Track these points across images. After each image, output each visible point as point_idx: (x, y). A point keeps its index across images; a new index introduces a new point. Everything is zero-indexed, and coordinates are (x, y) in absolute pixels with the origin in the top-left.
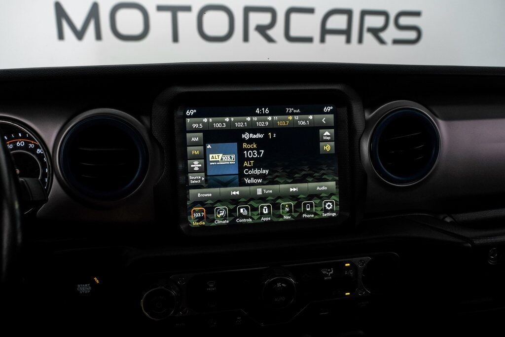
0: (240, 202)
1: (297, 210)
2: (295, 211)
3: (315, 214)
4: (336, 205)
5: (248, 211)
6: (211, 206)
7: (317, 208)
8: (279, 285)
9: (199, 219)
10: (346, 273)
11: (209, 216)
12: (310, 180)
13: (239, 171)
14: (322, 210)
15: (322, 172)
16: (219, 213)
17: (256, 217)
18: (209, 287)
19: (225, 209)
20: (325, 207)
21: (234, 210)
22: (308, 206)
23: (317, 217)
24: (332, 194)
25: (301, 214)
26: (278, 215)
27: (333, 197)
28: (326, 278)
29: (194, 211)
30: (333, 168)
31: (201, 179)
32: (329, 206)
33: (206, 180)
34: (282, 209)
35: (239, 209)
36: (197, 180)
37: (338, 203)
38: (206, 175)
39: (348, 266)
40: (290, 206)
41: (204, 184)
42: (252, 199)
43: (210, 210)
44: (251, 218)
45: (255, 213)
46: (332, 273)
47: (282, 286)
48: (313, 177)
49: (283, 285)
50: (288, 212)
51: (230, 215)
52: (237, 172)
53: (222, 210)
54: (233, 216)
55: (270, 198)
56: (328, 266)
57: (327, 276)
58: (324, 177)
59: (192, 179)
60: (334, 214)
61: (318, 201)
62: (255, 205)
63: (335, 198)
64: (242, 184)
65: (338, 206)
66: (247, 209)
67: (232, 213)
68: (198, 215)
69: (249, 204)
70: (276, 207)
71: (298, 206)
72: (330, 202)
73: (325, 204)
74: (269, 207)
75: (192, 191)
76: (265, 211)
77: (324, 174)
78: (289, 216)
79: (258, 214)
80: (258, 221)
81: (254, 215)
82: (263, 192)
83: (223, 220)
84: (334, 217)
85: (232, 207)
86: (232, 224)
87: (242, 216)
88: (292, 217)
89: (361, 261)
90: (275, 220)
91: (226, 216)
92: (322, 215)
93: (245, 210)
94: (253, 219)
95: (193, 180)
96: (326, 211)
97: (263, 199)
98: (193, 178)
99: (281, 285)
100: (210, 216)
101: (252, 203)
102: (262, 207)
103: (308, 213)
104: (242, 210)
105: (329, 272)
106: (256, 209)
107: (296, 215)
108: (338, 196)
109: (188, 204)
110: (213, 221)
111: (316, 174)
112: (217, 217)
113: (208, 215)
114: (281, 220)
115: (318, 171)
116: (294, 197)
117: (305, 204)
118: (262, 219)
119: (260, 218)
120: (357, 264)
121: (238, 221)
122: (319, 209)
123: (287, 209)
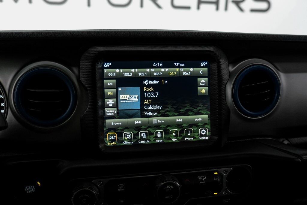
0: (142, 129)
1: (181, 134)
2: (180, 136)
3: (194, 137)
4: (209, 131)
5: (147, 135)
6: (121, 131)
7: (195, 134)
8: (168, 187)
9: (112, 141)
10: (215, 179)
11: (119, 138)
12: (191, 113)
13: (141, 107)
14: (198, 135)
15: (199, 108)
16: (126, 136)
17: (152, 140)
18: (119, 188)
19: (131, 133)
20: (201, 133)
21: (137, 134)
22: (189, 132)
23: (195, 140)
24: (206, 124)
25: (184, 137)
26: (168, 138)
27: (206, 126)
28: (201, 183)
29: (109, 134)
30: (207, 106)
31: (114, 113)
32: (204, 132)
33: (118, 113)
34: (171, 134)
35: (141, 133)
36: (111, 113)
37: (210, 130)
38: (118, 109)
39: (216, 174)
40: (176, 132)
41: (116, 116)
42: (150, 127)
43: (120, 135)
45: (152, 136)
46: (205, 179)
47: (170, 188)
48: (193, 112)
49: (171, 187)
50: (175, 136)
51: (134, 138)
52: (139, 108)
53: (129, 134)
54: (136, 139)
55: (162, 126)
56: (202, 174)
57: (202, 181)
58: (201, 111)
59: (107, 112)
60: (207, 138)
61: (196, 129)
62: (152, 131)
63: (208, 127)
64: (143, 116)
67: (135, 136)
68: (112, 138)
69: (147, 130)
70: (167, 132)
71: (182, 132)
72: (204, 129)
73: (201, 131)
74: (161, 132)
75: (107, 121)
76: (159, 135)
77: (200, 110)
78: (175, 139)
79: (154, 138)
80: (154, 142)
81: (151, 138)
82: (157, 122)
83: (129, 142)
84: (207, 140)
85: (135, 132)
86: (136, 145)
87: (142, 139)
88: (178, 139)
89: (225, 170)
90: (166, 141)
91: (131, 139)
92: (199, 138)
93: (145, 134)
94: (150, 141)
95: (109, 113)
96: (201, 136)
97: (157, 126)
98: (108, 111)
99: (170, 187)
100: (120, 139)
101: (150, 129)
102: (157, 133)
103: (189, 137)
104: (142, 135)
105: (203, 178)
106: (153, 134)
107: (180, 138)
108: (210, 125)
109: (105, 130)
110: (122, 142)
111: (195, 110)
112: (125, 139)
114: (170, 141)
115: (196, 107)
116: (179, 125)
117: (187, 131)
118: (157, 140)
119: (155, 140)
120: (223, 173)
121: (140, 142)
122: (197, 134)
123: (174, 134)
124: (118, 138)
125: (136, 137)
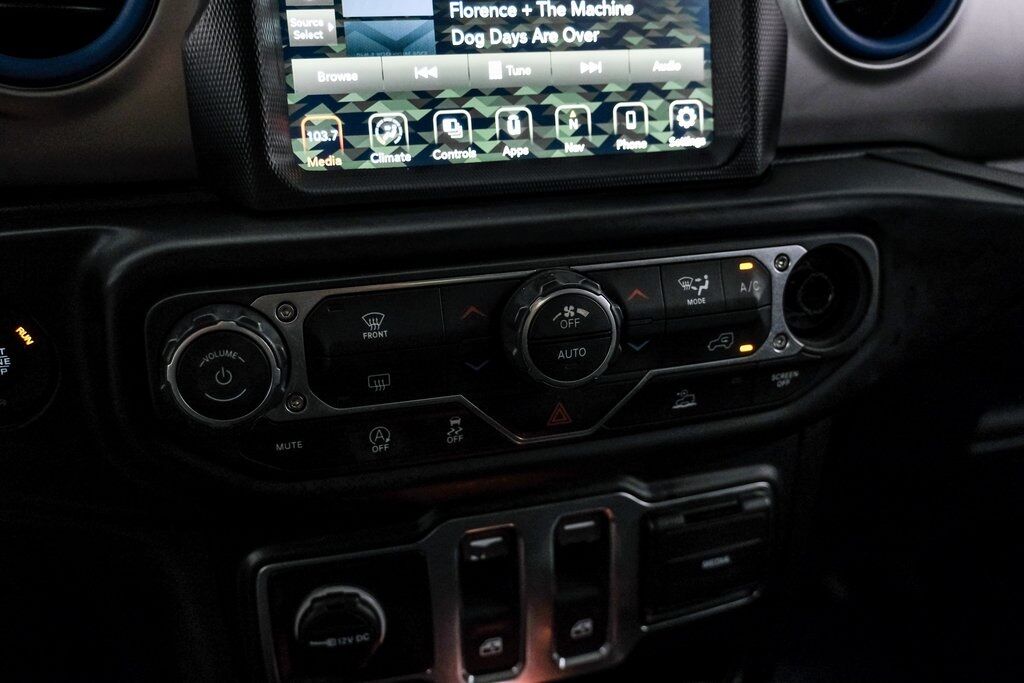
0: (443, 99)
1: (602, 126)
2: (597, 131)
3: (651, 140)
4: (707, 115)
5: (465, 128)
6: (358, 110)
7: (653, 123)
8: (569, 311)
9: (327, 149)
10: (743, 288)
11: (352, 139)
12: (635, 39)
13: (435, 7)
14: (667, 129)
15: (668, 19)
16: (381, 131)
17: (488, 146)
18: (368, 329)
19: (399, 119)
20: (676, 123)
21: (425, 124)
22: (631, 116)
23: (654, 148)
24: (693, 85)
25: (613, 139)
26: (547, 139)
27: (697, 92)
28: (690, 302)
29: (309, 123)
30: (696, 10)
31: (324, 29)
32: (688, 117)
33: (340, 32)
34: (561, 123)
35: (440, 118)
36: (313, 29)
37: (711, 110)
38: (339, 16)
39: (746, 272)
40: (582, 115)
41: (334, 45)
42: (475, 93)
43: (356, 123)
44: (474, 147)
45: (486, 133)
46: (706, 287)
47: (577, 315)
48: (643, 33)
49: (580, 311)
50: (576, 134)
51: (415, 139)
52: (430, 12)
53: (390, 123)
54: (424, 142)
55: (524, 91)
56: (696, 268)
57: (693, 295)
58: (673, 33)
59: (297, 28)
60: (700, 142)
61: (656, 103)
62: (486, 112)
63: (703, 97)
64: (444, 47)
65: (711, 120)
66: (462, 119)
67: (419, 128)
68: (322, 136)
69: (465, 106)
70: (544, 116)
71: (603, 115)
72: (691, 106)
73: (676, 112)
74: (522, 115)
75: (298, 65)
76: (514, 128)
77: (671, 26)
78: (580, 143)
79: (494, 138)
80: (496, 157)
81: (483, 140)
82: (505, 71)
83: (394, 153)
84: (702, 149)
85: (419, 114)
86: (423, 165)
87: (447, 142)
88: (590, 147)
89: (780, 257)
90: (541, 153)
91: (403, 142)
92: (668, 142)
93: (457, 124)
94: (480, 151)
95: (302, 30)
96: (679, 132)
97: (505, 93)
98: (301, 24)
99: (575, 311)
100: (357, 141)
101: (474, 102)
102: (504, 117)
103: (633, 136)
104: (447, 124)
105: (697, 285)
106: (487, 123)
107: (598, 141)
108: (710, 90)
109: (290, 102)
110: (366, 154)
111: (650, 26)
112: (377, 144)
113: (350, 139)
114: (557, 154)
115: (654, 16)
116: (592, 90)
117: (622, 111)
118: (506, 150)
119: (499, 149)
120: (771, 265)
121: (438, 155)
122: (661, 125)
123: (574, 125)
124: (347, 138)
125: (423, 134)
